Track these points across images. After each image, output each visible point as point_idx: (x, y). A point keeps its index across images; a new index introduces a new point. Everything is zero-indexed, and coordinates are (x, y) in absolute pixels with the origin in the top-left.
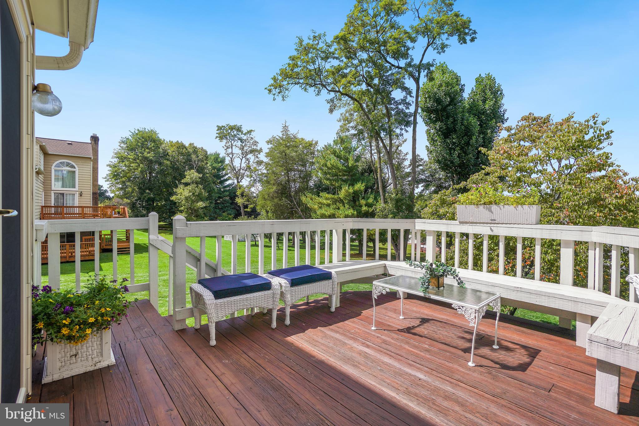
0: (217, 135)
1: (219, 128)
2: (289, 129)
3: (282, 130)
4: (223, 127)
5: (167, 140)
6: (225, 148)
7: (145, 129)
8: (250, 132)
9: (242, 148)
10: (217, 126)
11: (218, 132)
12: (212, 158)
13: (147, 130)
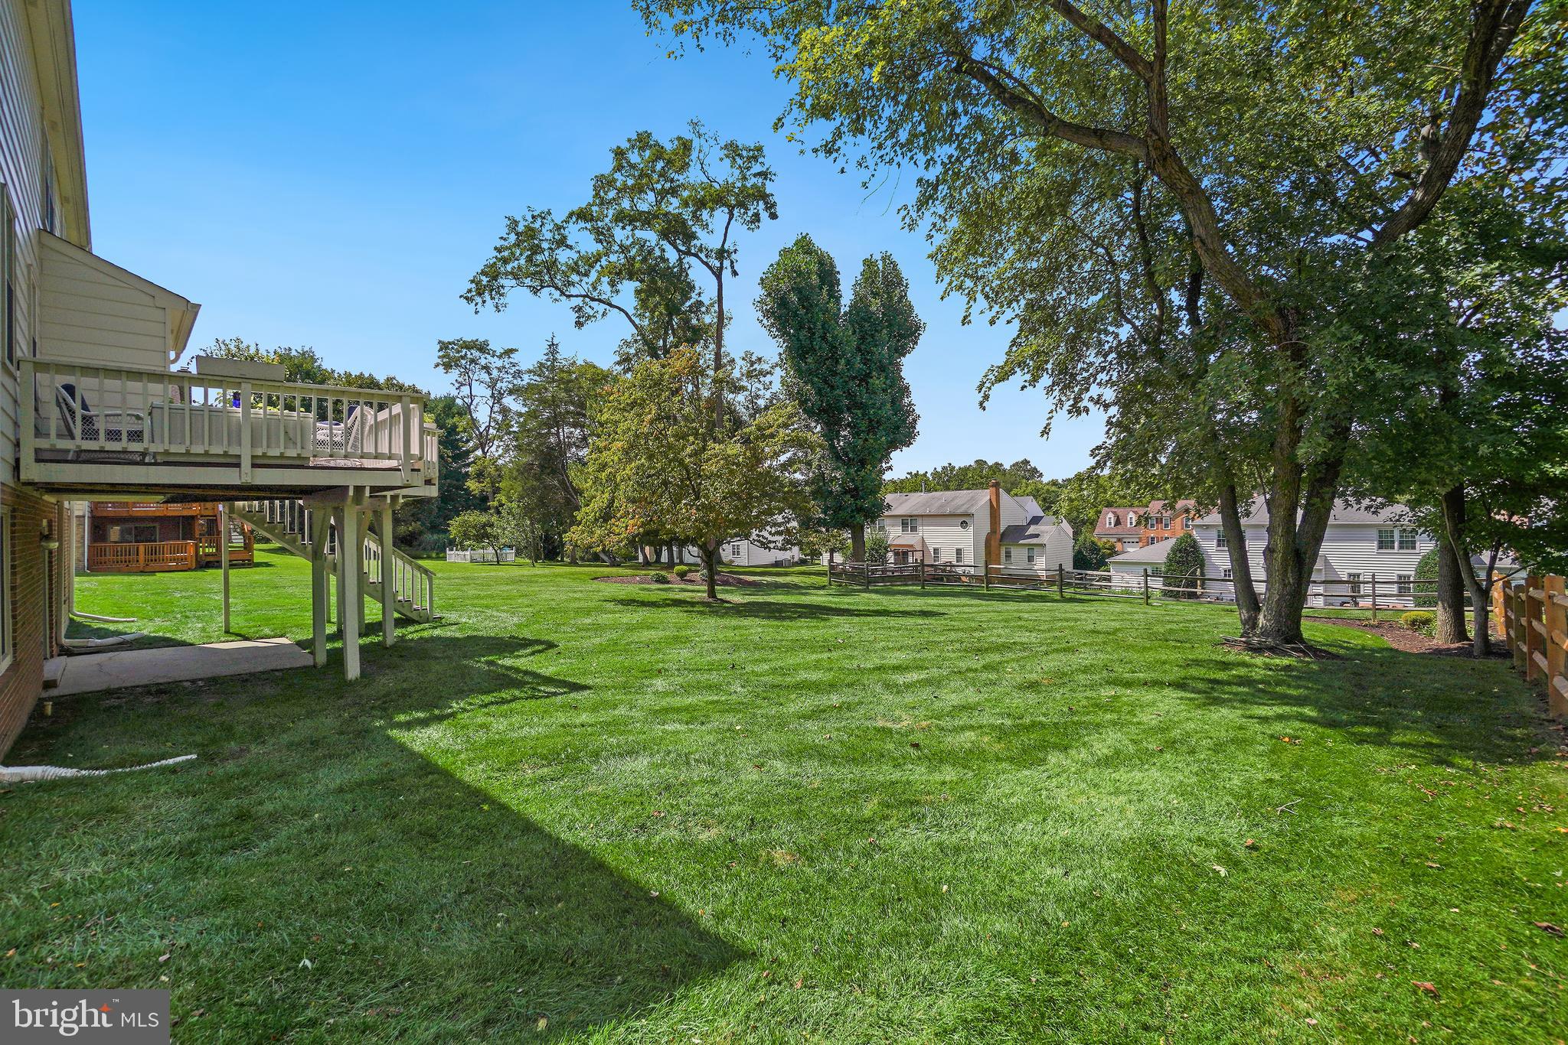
0: (439, 361)
1: (444, 346)
2: (560, 349)
3: (546, 351)
4: (450, 343)
5: (340, 369)
6: (457, 385)
7: (290, 349)
8: (509, 352)
9: (492, 385)
10: (440, 342)
11: (441, 353)
12: (441, 405)
13: (294, 353)
